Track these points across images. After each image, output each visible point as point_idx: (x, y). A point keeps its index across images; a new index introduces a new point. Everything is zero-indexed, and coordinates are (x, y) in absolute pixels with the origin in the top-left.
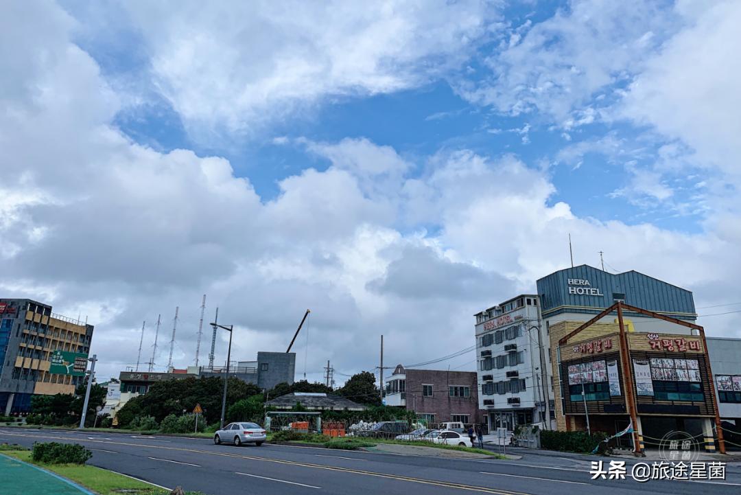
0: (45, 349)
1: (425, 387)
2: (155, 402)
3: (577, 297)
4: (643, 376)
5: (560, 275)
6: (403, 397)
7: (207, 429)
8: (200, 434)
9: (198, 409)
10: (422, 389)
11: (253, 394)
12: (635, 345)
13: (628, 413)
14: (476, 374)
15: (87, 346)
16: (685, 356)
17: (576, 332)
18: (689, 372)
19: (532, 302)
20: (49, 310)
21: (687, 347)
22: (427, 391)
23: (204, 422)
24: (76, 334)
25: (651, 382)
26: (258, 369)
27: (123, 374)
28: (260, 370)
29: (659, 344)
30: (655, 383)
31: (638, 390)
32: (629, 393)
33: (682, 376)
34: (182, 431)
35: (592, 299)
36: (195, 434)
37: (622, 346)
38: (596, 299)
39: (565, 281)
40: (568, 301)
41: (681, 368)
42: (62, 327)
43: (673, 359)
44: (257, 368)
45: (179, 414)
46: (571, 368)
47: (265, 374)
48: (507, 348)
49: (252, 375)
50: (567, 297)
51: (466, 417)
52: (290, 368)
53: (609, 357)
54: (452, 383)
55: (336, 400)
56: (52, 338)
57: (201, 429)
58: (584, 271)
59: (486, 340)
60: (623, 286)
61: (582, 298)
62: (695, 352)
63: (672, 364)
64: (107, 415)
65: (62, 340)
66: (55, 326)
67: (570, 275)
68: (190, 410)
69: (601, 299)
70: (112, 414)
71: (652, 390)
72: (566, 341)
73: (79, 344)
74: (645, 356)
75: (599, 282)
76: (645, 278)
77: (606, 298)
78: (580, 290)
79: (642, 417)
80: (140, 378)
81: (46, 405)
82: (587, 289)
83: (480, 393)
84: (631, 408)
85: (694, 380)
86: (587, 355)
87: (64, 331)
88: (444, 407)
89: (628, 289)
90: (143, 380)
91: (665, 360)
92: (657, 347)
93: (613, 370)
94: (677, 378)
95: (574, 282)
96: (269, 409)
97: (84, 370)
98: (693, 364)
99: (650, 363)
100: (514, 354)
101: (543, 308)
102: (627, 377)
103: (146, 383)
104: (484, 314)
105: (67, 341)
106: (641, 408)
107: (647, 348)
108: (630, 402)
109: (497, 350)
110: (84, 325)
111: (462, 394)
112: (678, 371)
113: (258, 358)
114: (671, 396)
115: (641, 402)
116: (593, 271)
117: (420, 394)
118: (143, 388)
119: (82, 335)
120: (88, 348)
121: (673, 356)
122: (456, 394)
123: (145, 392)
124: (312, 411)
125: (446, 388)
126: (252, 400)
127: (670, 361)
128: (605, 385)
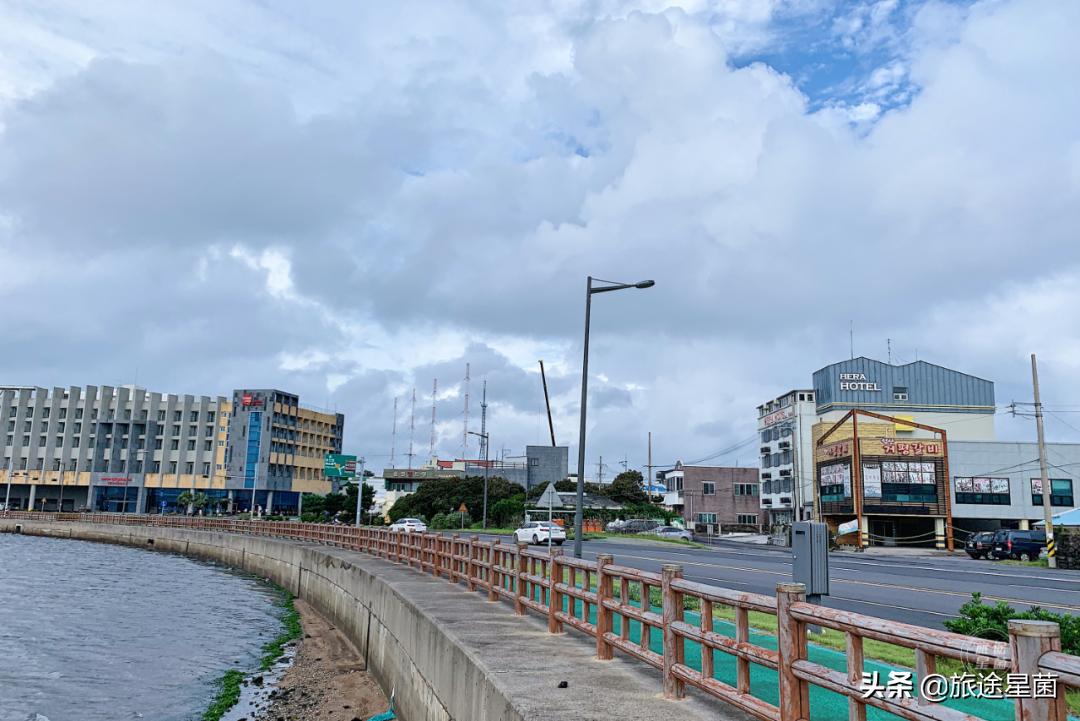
0: (297, 443)
1: (706, 485)
2: (424, 501)
3: (849, 394)
4: (872, 481)
5: (831, 371)
6: (680, 495)
7: (473, 526)
8: (466, 530)
9: (463, 507)
10: (702, 488)
11: (516, 493)
12: (867, 450)
13: (855, 513)
14: (758, 470)
15: (339, 437)
16: (921, 460)
17: (832, 431)
18: (924, 474)
19: (806, 398)
20: (295, 400)
21: (924, 451)
22: (707, 489)
23: (469, 520)
24: (326, 424)
25: (879, 485)
26: (528, 465)
27: (386, 471)
28: (529, 466)
29: (893, 449)
30: (884, 485)
31: (866, 492)
32: (857, 494)
33: (915, 479)
34: (450, 528)
35: (867, 394)
36: (462, 530)
37: (855, 451)
38: (873, 394)
39: (837, 377)
40: (838, 397)
41: (915, 471)
42: (311, 418)
43: (908, 462)
44: (526, 463)
45: (447, 513)
46: (824, 470)
47: (535, 470)
48: (781, 445)
49: (521, 471)
50: (838, 392)
51: (754, 517)
52: (563, 463)
53: (846, 461)
54: (737, 481)
55: (595, 499)
56: (302, 430)
57: (467, 526)
58: (860, 365)
59: (767, 436)
60: (907, 379)
61: (856, 394)
62: (933, 455)
63: (906, 468)
64: (379, 514)
65: (313, 432)
66: (304, 418)
67: (843, 370)
68: (457, 509)
69: (879, 394)
70: (384, 514)
71: (880, 492)
72: (822, 443)
73: (331, 436)
74: (878, 461)
75: (878, 376)
76: (935, 369)
77: (884, 393)
78: (854, 386)
79: (870, 518)
80: (404, 475)
81: (317, 504)
82: (862, 384)
83: (761, 492)
84: (858, 508)
85: (928, 482)
86: (833, 458)
87: (313, 422)
88: (728, 506)
89: (912, 381)
90: (407, 477)
91: (897, 464)
92: (891, 451)
93: (847, 473)
94: (910, 479)
95: (847, 377)
96: (529, 508)
97: (354, 471)
98: (929, 467)
99: (881, 467)
100: (787, 452)
101: (818, 404)
102: (858, 479)
103: (410, 481)
104: (765, 407)
105: (318, 433)
106: (867, 509)
107: (881, 452)
108: (857, 504)
109: (774, 447)
110: (334, 413)
111: (749, 493)
112: (911, 474)
113: (527, 453)
114: (900, 497)
115: (867, 504)
116: (872, 364)
117: (700, 493)
118: (407, 486)
119: (333, 426)
120: (341, 440)
121: (908, 459)
122: (742, 493)
123: (413, 491)
124: (571, 509)
125: (730, 486)
126: (514, 500)
127: (904, 465)
128: (841, 487)
